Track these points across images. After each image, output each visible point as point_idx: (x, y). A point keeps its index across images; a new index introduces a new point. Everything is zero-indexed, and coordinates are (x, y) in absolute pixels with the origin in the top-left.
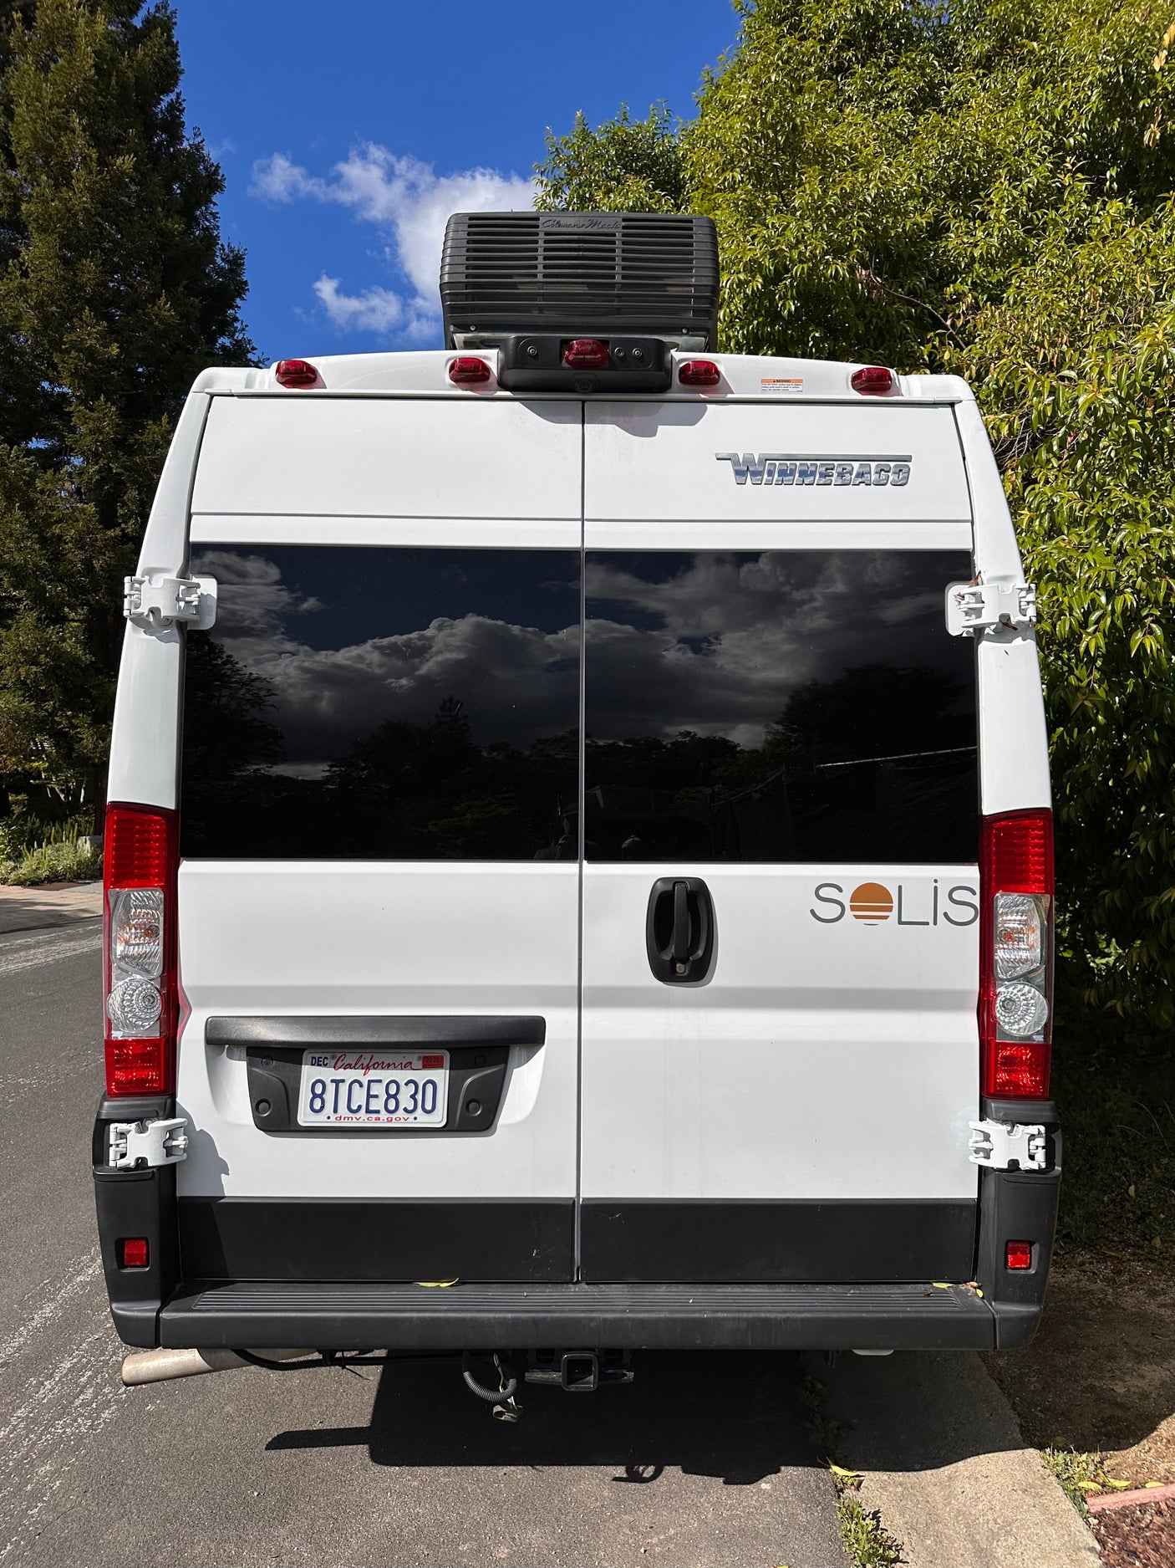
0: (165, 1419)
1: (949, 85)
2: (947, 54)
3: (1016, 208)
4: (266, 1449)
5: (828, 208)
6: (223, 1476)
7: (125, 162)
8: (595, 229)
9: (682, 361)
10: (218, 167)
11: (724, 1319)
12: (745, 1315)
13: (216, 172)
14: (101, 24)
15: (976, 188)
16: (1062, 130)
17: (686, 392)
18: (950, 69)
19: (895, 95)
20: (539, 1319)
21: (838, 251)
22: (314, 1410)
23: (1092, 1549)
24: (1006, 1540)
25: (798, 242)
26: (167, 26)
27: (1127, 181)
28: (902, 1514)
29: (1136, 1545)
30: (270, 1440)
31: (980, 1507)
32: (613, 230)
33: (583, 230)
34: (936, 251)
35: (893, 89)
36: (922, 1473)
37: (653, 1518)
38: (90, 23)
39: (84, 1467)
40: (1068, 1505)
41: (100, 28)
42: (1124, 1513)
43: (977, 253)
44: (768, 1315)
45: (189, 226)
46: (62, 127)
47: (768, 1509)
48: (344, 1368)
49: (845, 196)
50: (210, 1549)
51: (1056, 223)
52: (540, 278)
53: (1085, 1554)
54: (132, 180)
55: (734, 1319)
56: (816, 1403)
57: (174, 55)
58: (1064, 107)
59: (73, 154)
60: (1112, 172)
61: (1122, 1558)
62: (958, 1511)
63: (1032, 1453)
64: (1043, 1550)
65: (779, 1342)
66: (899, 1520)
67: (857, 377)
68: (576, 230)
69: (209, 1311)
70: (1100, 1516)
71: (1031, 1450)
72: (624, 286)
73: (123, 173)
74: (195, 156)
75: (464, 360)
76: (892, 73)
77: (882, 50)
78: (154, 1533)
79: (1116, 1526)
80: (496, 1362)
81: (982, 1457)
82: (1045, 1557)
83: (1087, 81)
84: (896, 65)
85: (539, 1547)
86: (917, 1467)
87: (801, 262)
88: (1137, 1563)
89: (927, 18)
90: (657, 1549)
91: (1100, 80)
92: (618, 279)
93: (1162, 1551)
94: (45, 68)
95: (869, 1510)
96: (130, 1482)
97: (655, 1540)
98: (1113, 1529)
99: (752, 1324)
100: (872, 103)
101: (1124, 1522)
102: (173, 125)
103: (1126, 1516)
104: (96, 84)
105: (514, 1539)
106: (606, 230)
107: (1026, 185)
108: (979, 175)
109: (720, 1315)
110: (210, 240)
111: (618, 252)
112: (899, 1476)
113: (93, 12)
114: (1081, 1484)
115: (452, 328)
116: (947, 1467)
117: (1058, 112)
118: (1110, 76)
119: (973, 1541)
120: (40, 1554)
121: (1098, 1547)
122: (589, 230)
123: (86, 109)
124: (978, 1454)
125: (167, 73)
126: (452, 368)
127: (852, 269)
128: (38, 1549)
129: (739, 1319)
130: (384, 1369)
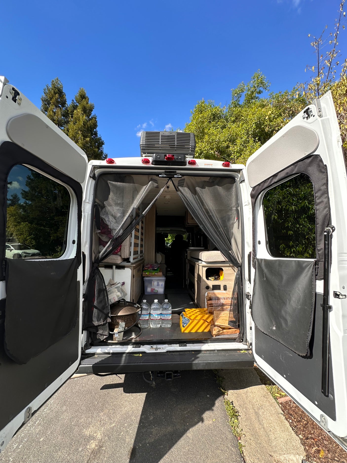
0: (79, 382)
1: (228, 125)
2: (227, 120)
3: (241, 143)
4: (100, 389)
5: (210, 142)
6: (90, 398)
7: (88, 139)
8: (171, 135)
9: (188, 160)
10: (103, 141)
11: (200, 363)
12: (205, 362)
13: (103, 142)
14: (85, 117)
15: (234, 140)
16: (248, 131)
17: (190, 166)
18: (228, 123)
19: (219, 126)
20: (160, 364)
21: (212, 149)
22: (111, 378)
23: (282, 414)
24: (262, 410)
25: (205, 147)
26: (96, 118)
27: (259, 140)
28: (238, 402)
29: (291, 412)
30: (101, 387)
31: (254, 400)
32: (175, 135)
33: (169, 135)
34: (228, 151)
35: (218, 126)
36: (240, 390)
37: (185, 406)
38: (83, 117)
39: (59, 396)
40: (274, 401)
41: (84, 118)
42: (286, 403)
43: (235, 150)
44: (210, 361)
45: (98, 150)
46: (77, 133)
47: (209, 402)
48: (116, 375)
49: (212, 140)
50: (85, 420)
51: (248, 146)
52: (160, 144)
53: (281, 415)
54: (89, 142)
55: (203, 363)
56: (217, 372)
57: (96, 122)
58: (249, 128)
59: (79, 138)
60: (257, 138)
61: (289, 416)
62: (250, 401)
63: (263, 386)
64: (271, 414)
65: (213, 368)
66: (237, 404)
67: (223, 164)
68: (167, 135)
69: (85, 365)
70: (281, 404)
71: (263, 385)
72: (177, 146)
73: (87, 141)
74: (100, 139)
75: (145, 159)
76: (218, 123)
77: (216, 119)
78: (73, 416)
79: (286, 407)
80: (150, 373)
81: (253, 387)
82: (272, 416)
83: (253, 123)
84: (218, 122)
85: (160, 416)
86: (239, 388)
87: (205, 151)
88: (293, 418)
89: (223, 115)
90: (186, 415)
91: (255, 123)
92: (176, 144)
93: (297, 414)
94: (75, 124)
95: (231, 401)
96: (69, 400)
97: (185, 413)
98: (285, 407)
99: (207, 364)
100: (215, 128)
101: (287, 405)
102: (96, 134)
103: (287, 404)
104: (83, 126)
105: (154, 414)
106: (173, 135)
107: (243, 140)
108: (235, 138)
109: (200, 362)
110: (102, 152)
111: (176, 139)
112: (236, 391)
113: (83, 115)
114: (276, 395)
115: (142, 153)
116: (246, 389)
117: (248, 128)
118: (257, 122)
119: (254, 410)
120: (45, 423)
121: (283, 413)
122: (170, 135)
123: (81, 130)
124: (252, 386)
125: (95, 126)
126: (142, 160)
127: (214, 152)
128: (45, 422)
129: (204, 363)
130: (125, 375)
